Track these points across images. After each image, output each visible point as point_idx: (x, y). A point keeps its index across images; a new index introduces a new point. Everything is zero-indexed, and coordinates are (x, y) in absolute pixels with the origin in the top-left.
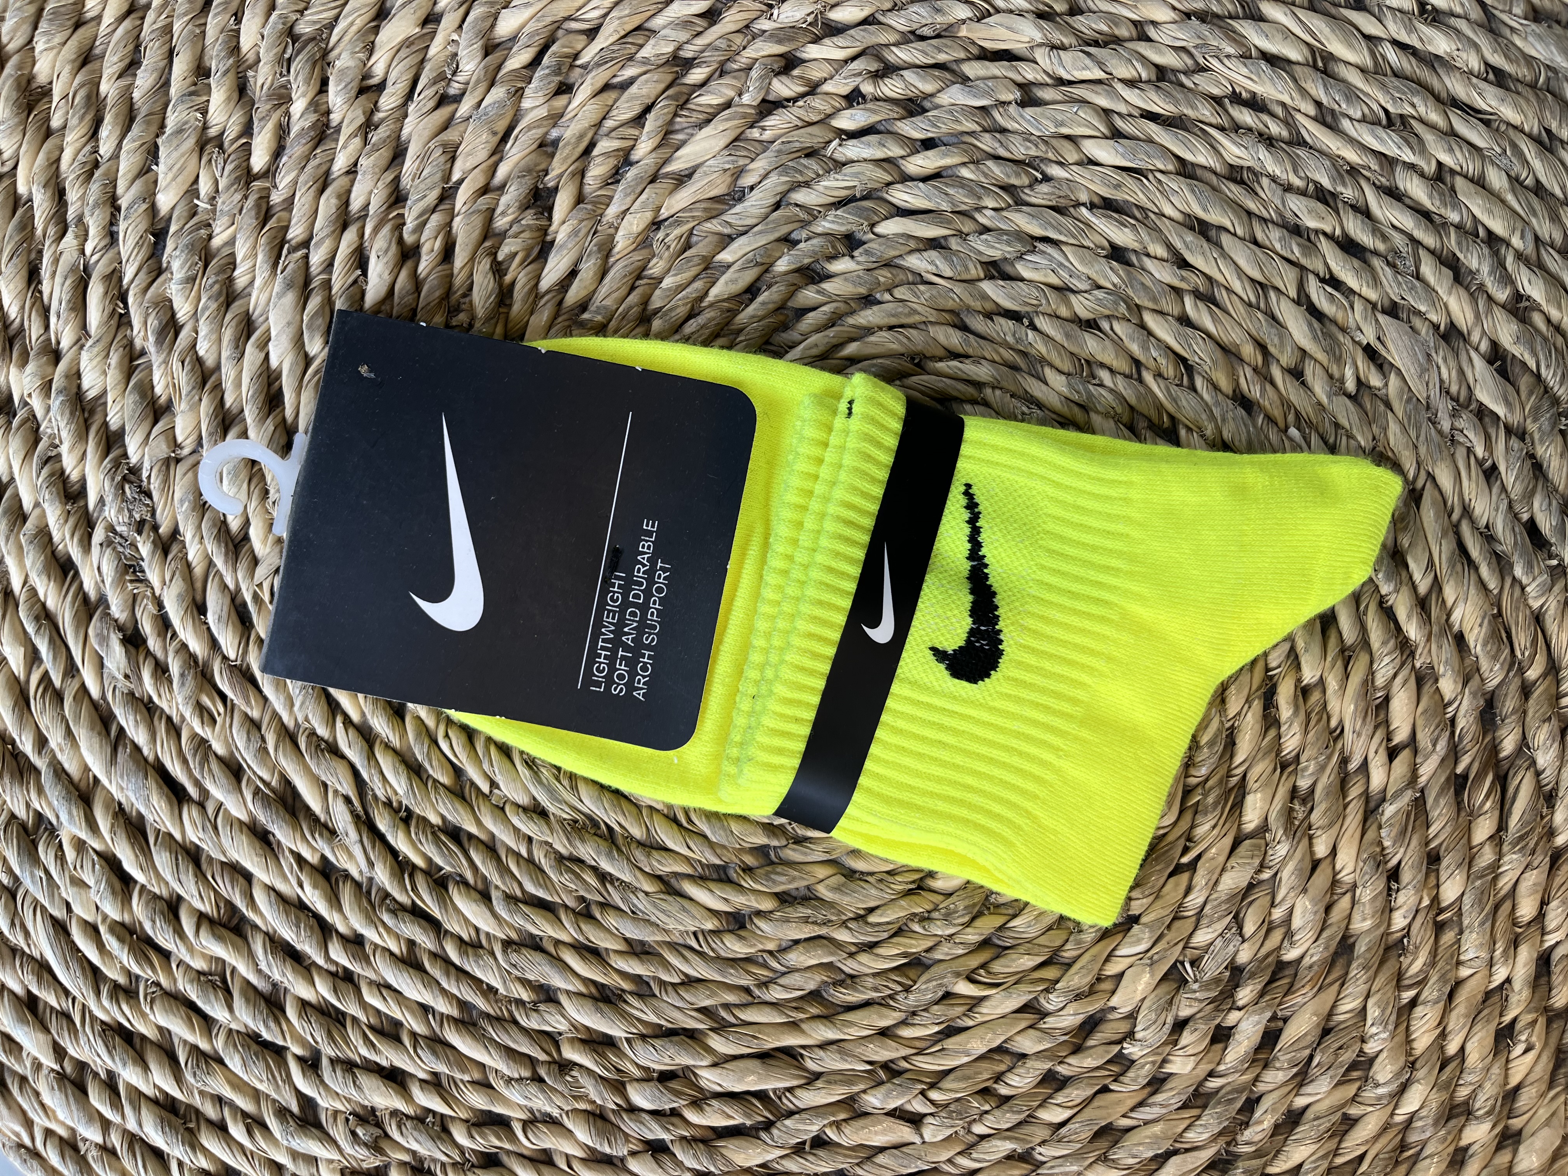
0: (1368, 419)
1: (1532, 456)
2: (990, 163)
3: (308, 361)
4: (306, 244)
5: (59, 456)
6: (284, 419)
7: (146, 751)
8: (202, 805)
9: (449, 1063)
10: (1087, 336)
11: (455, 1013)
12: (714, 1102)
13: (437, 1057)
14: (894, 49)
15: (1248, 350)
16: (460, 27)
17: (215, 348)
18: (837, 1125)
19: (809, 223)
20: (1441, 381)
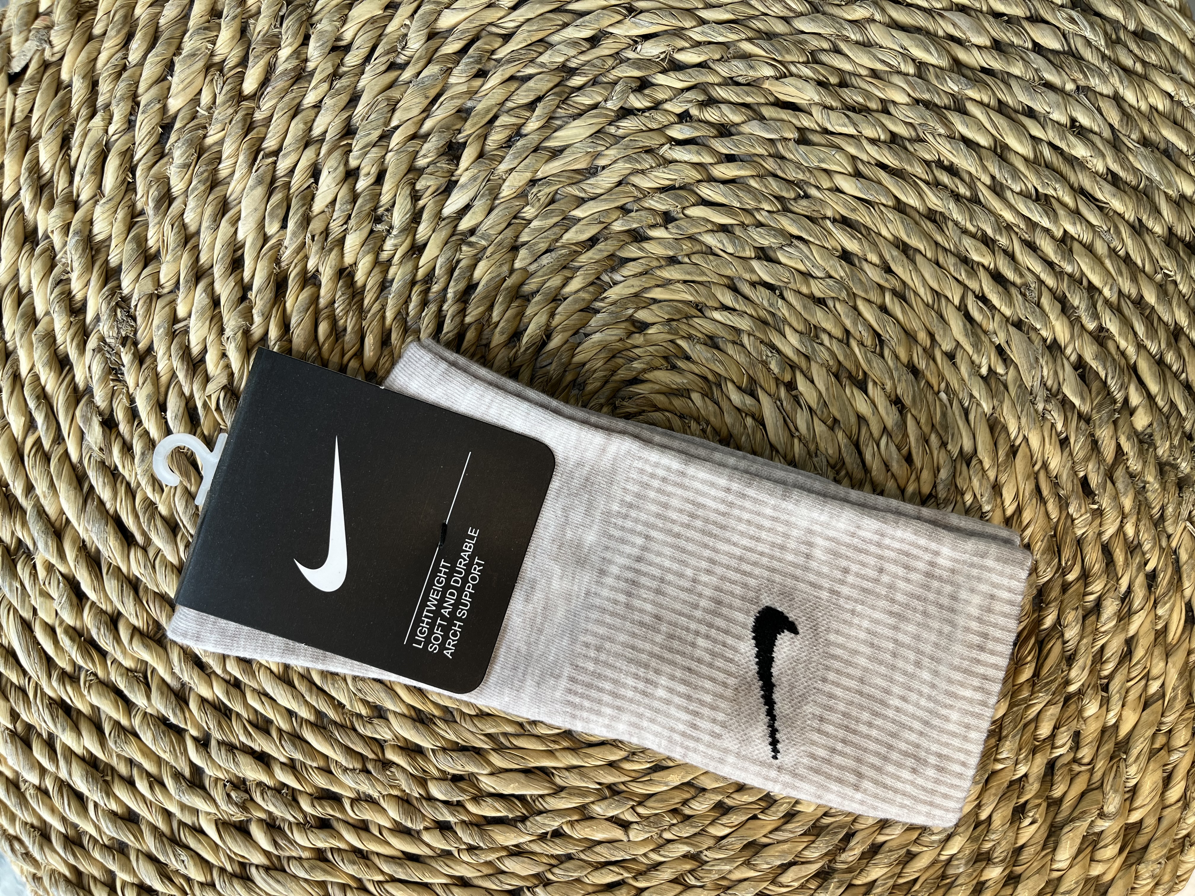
0: (992, 394)
1: (1092, 435)
2: (770, 179)
3: (266, 239)
4: (276, 153)
5: (69, 280)
6: (242, 279)
7: (108, 506)
8: (145, 549)
9: (304, 754)
10: (817, 308)
11: (312, 718)
12: (488, 800)
13: (296, 748)
14: (717, 88)
15: (922, 336)
16: (412, 15)
17: (198, 218)
18: (571, 823)
19: (640, 199)
20: (1042, 377)
